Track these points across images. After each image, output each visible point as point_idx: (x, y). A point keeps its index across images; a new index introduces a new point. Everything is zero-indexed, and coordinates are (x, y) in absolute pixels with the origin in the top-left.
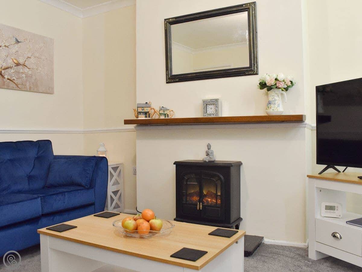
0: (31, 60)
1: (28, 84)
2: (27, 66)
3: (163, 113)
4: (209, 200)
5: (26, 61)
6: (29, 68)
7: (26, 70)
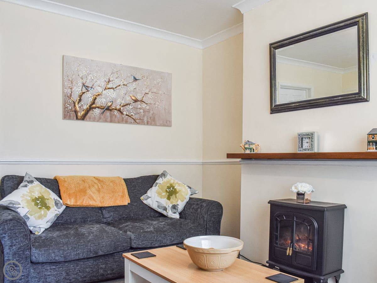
0: (149, 95)
1: (145, 119)
2: (145, 102)
3: (248, 147)
4: (303, 245)
5: (143, 97)
6: (146, 104)
7: (144, 105)
